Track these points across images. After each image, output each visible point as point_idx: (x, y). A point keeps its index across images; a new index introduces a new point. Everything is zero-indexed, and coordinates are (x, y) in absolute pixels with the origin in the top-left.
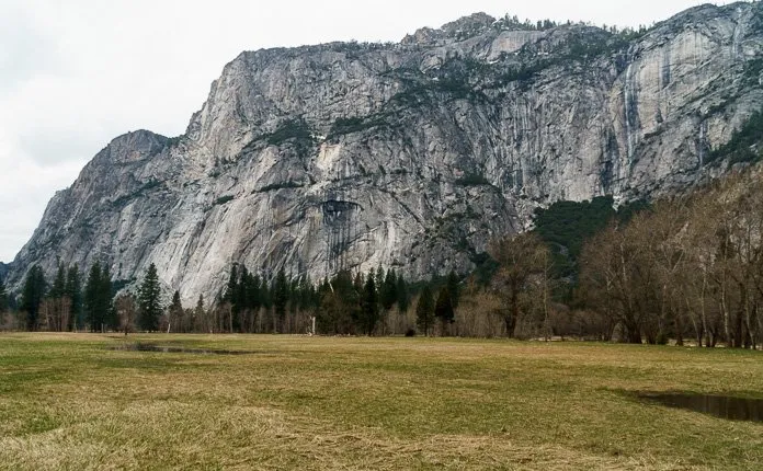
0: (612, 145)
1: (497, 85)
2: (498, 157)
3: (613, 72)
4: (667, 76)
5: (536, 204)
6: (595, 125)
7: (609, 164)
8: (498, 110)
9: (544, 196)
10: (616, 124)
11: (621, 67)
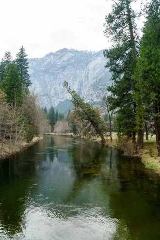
0: (81, 85)
1: (57, 70)
2: (54, 88)
3: (85, 66)
4: (94, 68)
5: (61, 100)
6: (78, 80)
7: (80, 89)
8: (56, 76)
9: (63, 98)
10: (83, 80)
11: (87, 65)
